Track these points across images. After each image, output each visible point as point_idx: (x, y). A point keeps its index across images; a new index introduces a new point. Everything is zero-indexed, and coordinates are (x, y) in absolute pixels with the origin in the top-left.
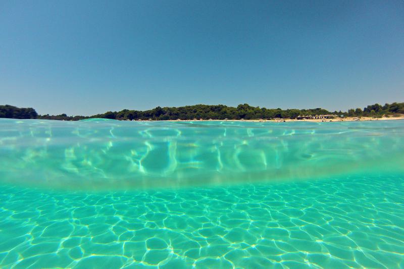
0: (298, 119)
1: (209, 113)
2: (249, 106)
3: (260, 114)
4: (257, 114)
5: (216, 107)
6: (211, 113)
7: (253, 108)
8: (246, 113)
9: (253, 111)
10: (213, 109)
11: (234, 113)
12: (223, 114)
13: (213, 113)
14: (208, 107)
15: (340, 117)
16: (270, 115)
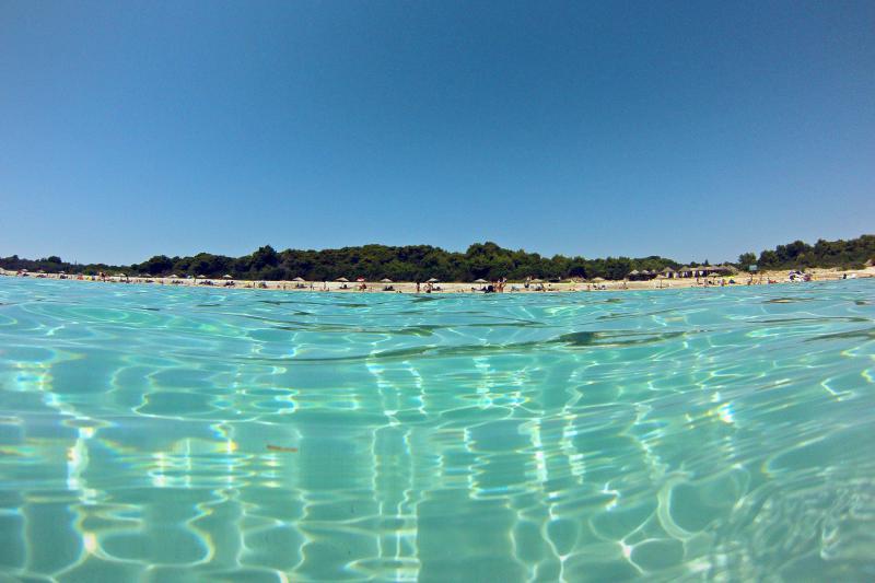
0: (633, 278)
1: (391, 265)
2: (498, 248)
3: (528, 267)
4: (520, 267)
5: (412, 250)
6: (396, 264)
7: (509, 253)
8: (492, 263)
9: (510, 260)
10: (405, 254)
11: (457, 265)
12: (427, 266)
13: (402, 264)
14: (392, 249)
15: (747, 270)
16: (556, 269)
